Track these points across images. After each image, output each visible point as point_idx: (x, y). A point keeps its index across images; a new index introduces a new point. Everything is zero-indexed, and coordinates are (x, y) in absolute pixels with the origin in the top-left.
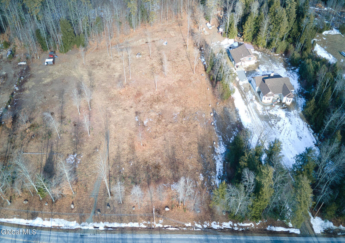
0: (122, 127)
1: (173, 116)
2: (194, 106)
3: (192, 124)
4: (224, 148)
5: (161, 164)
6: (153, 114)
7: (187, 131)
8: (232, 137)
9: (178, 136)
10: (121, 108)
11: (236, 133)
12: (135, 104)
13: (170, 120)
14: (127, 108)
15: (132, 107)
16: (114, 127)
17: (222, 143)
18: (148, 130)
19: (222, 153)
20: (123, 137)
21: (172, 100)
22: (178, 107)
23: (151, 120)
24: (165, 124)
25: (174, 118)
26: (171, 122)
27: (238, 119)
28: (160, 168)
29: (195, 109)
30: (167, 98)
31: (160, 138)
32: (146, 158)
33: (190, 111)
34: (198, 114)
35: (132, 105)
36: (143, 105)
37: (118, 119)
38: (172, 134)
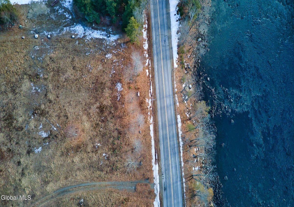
0: (50, 171)
1: (37, 92)
2: (23, 61)
3: (48, 65)
4: (78, 26)
5: (98, 104)
6: (32, 124)
7: (58, 71)
8: (65, 15)
9: (65, 84)
10: (20, 180)
11: (61, 10)
12: (14, 158)
13: (42, 97)
14: (20, 170)
15: (19, 163)
16: (51, 184)
17: (72, 27)
18: (55, 129)
19: (83, 29)
20: (66, 165)
21: (10, 95)
22: (23, 85)
23: (41, 127)
24: (48, 104)
25: (39, 91)
26: (46, 95)
27: (44, 3)
28: (102, 106)
29: (27, 59)
30: (7, 104)
31: (67, 109)
32: (92, 126)
33: (30, 66)
34: (35, 56)
35: (17, 162)
36: (17, 143)
37: (39, 181)
38: (62, 93)
